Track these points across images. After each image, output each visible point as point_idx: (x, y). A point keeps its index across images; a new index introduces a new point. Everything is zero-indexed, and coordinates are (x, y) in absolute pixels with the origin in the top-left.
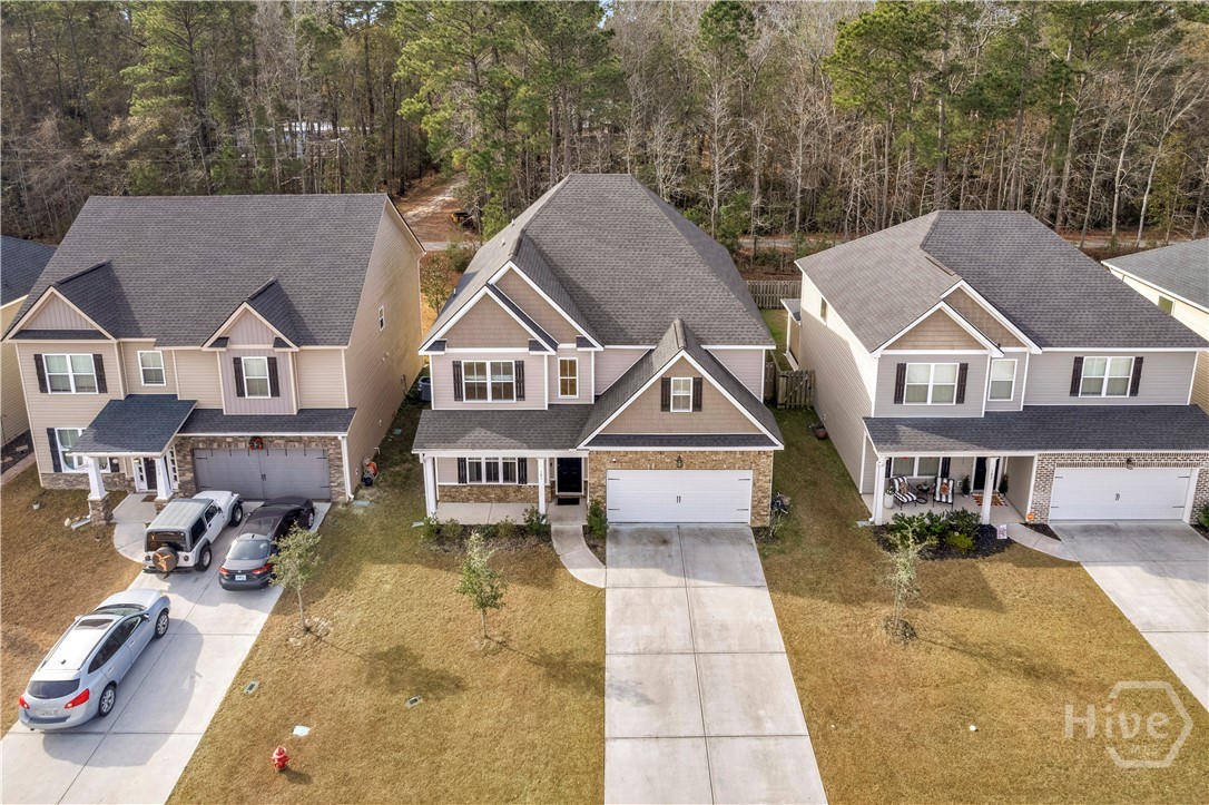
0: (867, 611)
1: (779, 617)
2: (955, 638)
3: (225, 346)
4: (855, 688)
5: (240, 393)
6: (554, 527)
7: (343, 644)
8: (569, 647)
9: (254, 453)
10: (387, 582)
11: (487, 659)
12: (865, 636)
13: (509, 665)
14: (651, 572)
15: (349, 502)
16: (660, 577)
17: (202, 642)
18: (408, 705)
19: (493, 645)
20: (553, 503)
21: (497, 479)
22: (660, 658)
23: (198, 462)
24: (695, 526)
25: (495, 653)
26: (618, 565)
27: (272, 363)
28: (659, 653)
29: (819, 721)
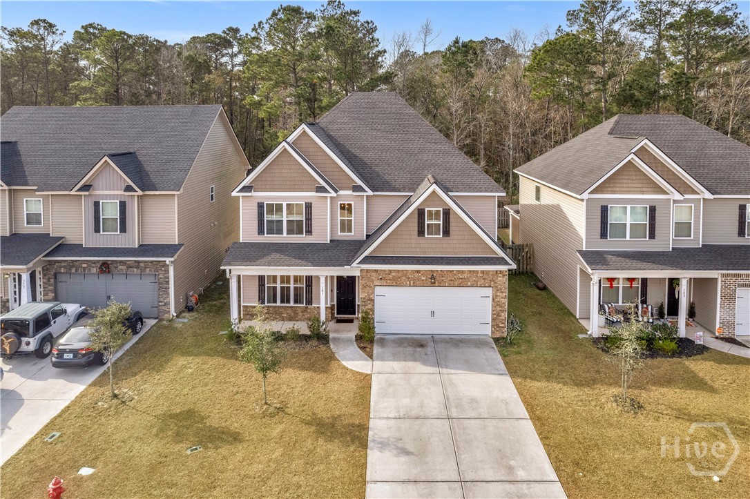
0: (596, 392)
1: (521, 394)
2: (679, 410)
3: (88, 190)
4: (596, 445)
5: (97, 230)
6: (332, 335)
7: (142, 407)
8: (337, 413)
9: (102, 277)
10: (190, 368)
11: (264, 420)
12: (598, 408)
13: (284, 425)
14: (410, 364)
15: (172, 319)
16: (419, 367)
17: (23, 404)
18: (189, 452)
19: (271, 410)
20: (333, 322)
21: (288, 302)
22: (418, 422)
23: (60, 285)
24: (446, 336)
25: (272, 415)
26: (382, 359)
27: (123, 205)
28: (417, 418)
29: (567, 470)
